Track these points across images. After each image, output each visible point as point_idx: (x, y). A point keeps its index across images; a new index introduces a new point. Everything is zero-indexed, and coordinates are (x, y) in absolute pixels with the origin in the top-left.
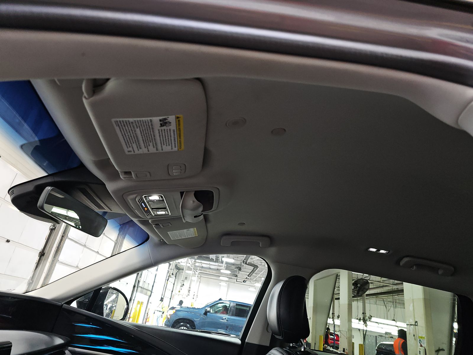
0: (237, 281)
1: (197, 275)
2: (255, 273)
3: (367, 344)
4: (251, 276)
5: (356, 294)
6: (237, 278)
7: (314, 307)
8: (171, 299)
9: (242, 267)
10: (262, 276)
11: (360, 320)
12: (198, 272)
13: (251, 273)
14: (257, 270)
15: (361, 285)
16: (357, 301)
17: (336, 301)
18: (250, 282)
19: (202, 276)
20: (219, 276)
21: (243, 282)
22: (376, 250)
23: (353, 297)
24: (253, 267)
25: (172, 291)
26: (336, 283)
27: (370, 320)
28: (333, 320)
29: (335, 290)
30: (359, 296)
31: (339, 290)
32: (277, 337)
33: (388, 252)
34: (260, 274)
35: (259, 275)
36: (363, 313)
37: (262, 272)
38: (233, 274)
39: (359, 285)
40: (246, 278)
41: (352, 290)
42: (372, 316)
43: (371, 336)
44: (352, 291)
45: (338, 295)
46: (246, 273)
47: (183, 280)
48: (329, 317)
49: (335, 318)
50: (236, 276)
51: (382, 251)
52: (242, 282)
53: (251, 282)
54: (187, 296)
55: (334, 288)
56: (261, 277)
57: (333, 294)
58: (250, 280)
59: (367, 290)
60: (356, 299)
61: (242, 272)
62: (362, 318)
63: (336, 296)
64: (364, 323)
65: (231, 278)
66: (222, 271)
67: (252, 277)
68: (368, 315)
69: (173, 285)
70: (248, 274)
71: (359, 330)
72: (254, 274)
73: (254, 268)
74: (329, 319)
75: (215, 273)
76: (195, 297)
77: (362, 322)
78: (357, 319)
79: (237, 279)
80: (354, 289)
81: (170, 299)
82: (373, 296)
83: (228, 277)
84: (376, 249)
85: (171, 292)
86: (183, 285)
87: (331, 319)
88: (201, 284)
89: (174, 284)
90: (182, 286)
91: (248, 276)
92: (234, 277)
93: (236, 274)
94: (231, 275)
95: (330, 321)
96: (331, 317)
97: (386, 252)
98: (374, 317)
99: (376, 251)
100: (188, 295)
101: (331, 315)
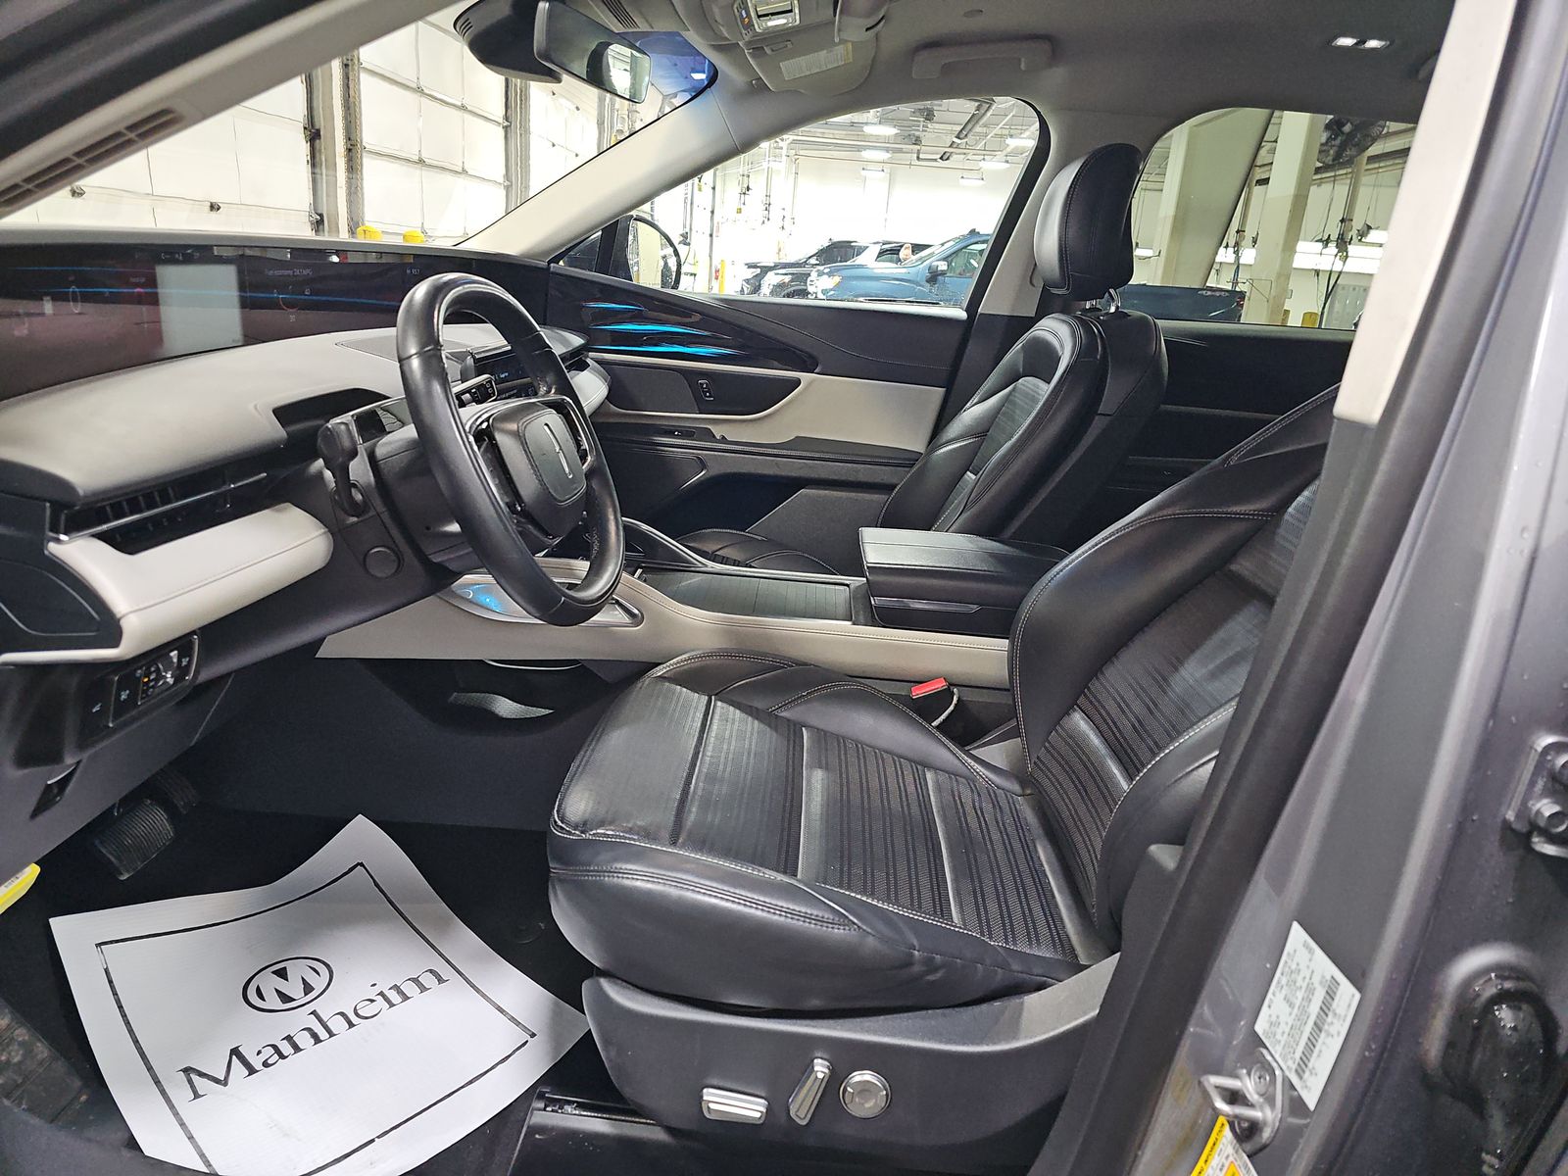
0: (918, 158)
1: (784, 152)
2: (981, 123)
3: (1338, 312)
4: (970, 136)
5: (1329, 160)
6: (919, 147)
7: (1175, 218)
8: (714, 235)
9: (935, 108)
10: (1006, 132)
11: (1326, 242)
12: (788, 141)
13: (969, 126)
14: (989, 114)
15: (1356, 128)
16: (1334, 181)
17: (1257, 190)
18: (963, 156)
19: (801, 153)
20: (859, 149)
21: (941, 158)
22: (1355, 41)
23: (1318, 170)
24: (977, 104)
25: (713, 212)
26: (1270, 126)
27: (1360, 240)
28: (1236, 252)
29: (1263, 152)
30: (1343, 165)
31: (1273, 151)
32: (1055, 291)
33: (1388, 43)
34: (1000, 126)
35: (997, 130)
36: (1342, 221)
37: (1008, 118)
38: (906, 134)
39: (1347, 128)
40: (950, 146)
41: (1318, 145)
42: (1369, 228)
43: (1354, 289)
44: (1316, 148)
45: (1267, 168)
46: (949, 127)
47: (746, 173)
48: (1224, 244)
49: (1243, 243)
50: (917, 141)
51: (1373, 44)
52: (935, 160)
53: (969, 157)
54: (764, 222)
55: (1259, 147)
56: (1001, 136)
57: (1252, 165)
58: (965, 151)
59: (1374, 140)
60: (1333, 174)
61: (937, 126)
62: (1334, 237)
63: (1259, 174)
64: (1339, 252)
65: (900, 151)
66: (868, 129)
67: (971, 139)
68: (1357, 224)
69: (712, 191)
70: (959, 128)
71: (1317, 272)
72: (978, 129)
73: (978, 109)
74: (1222, 250)
75: (842, 137)
76: (788, 223)
77: (1332, 248)
78: (1320, 241)
79: (919, 152)
80: (1326, 143)
81: (711, 235)
82: (1395, 158)
83: (887, 150)
84: (1353, 37)
85: (710, 214)
86: (748, 189)
87: (1231, 250)
88: (800, 178)
89: (714, 188)
90: (744, 194)
91: (958, 137)
92: (908, 146)
93: (917, 133)
94: (899, 139)
95: (1225, 256)
96: (1232, 243)
97: (1383, 43)
98: (1377, 228)
99: (1356, 44)
100: (766, 220)
101: (1231, 236)
